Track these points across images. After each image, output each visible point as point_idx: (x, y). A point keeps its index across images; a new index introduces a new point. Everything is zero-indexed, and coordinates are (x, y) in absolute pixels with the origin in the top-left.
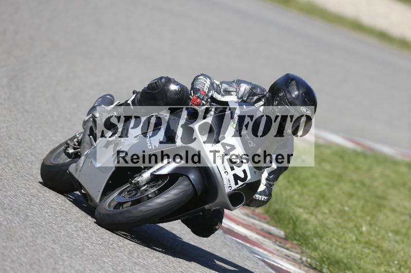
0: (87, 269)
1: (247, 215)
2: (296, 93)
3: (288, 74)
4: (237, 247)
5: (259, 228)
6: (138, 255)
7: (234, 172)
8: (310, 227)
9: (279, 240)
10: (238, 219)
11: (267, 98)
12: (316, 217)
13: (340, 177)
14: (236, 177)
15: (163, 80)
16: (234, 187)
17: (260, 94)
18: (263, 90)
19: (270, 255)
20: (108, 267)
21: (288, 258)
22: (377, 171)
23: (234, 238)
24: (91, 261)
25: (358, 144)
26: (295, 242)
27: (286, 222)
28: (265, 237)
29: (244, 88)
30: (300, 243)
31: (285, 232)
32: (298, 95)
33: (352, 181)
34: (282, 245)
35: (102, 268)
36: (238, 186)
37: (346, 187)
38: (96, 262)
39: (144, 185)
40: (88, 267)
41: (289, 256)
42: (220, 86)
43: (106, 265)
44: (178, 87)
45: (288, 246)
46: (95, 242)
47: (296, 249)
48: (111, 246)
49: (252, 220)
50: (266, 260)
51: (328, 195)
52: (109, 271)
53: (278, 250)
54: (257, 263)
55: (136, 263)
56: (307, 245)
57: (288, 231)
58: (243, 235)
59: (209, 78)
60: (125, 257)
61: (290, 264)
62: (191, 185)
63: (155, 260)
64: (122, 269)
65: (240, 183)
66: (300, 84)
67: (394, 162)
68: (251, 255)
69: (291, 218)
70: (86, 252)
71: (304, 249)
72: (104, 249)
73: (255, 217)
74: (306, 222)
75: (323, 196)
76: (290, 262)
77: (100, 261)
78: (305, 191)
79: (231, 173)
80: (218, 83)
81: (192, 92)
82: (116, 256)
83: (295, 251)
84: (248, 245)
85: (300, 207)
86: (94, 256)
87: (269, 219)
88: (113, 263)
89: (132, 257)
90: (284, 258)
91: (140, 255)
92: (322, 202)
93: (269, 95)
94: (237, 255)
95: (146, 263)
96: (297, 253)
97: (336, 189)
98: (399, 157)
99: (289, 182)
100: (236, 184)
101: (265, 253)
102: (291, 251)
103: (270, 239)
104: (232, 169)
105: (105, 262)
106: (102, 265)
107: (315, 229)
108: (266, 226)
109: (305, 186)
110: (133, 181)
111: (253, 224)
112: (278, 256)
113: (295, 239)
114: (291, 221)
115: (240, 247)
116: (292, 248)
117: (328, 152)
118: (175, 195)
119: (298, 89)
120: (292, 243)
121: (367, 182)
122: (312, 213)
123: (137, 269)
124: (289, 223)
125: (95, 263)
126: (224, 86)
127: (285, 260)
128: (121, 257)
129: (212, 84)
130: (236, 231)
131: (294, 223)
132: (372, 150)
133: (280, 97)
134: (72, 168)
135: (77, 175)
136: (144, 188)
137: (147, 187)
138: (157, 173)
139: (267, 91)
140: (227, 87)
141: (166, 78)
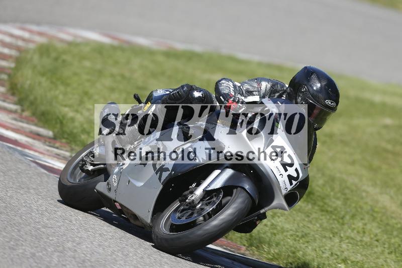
1: (15, 119)
2: (319, 85)
4: (8, 151)
5: (28, 130)
7: (288, 173)
8: (77, 124)
9: (47, 140)
10: (7, 124)
11: (288, 93)
12: (82, 114)
13: (100, 73)
14: (290, 177)
15: (185, 88)
16: (289, 187)
17: (281, 91)
18: (283, 85)
19: (41, 156)
21: (58, 157)
22: (136, 62)
23: (5, 143)
25: (114, 38)
26: (64, 141)
27: (54, 122)
28: (34, 139)
29: (265, 85)
30: (68, 141)
31: (53, 132)
32: (321, 87)
33: (112, 76)
34: (52, 144)
36: (292, 186)
37: (108, 82)
39: (199, 203)
41: (59, 155)
42: (241, 87)
44: (201, 93)
45: (57, 145)
47: (65, 147)
49: (21, 124)
50: (38, 161)
51: (92, 91)
53: (48, 151)
54: (29, 165)
56: (75, 142)
57: (56, 130)
58: (13, 139)
61: (62, 162)
65: (294, 182)
67: (151, 53)
68: (22, 158)
69: (58, 118)
71: (73, 146)
73: (23, 120)
74: (73, 120)
75: (86, 93)
76: (61, 161)
78: (69, 89)
79: (285, 174)
80: (239, 85)
81: (222, 98)
83: (65, 149)
84: (19, 148)
85: (66, 106)
87: (36, 121)
90: (54, 157)
92: (86, 99)
94: (9, 159)
96: (66, 151)
97: (98, 85)
98: (155, 47)
99: (52, 82)
100: (291, 184)
101: (36, 154)
102: (62, 150)
103: (39, 140)
104: (286, 170)
107: (82, 125)
108: (34, 128)
109: (67, 85)
110: (187, 200)
111: (22, 127)
112: (49, 156)
113: (64, 138)
114: (58, 121)
115: (11, 151)
116: (61, 146)
117: (87, 49)
119: (320, 82)
120: (61, 142)
121: (127, 74)
122: (77, 111)
124: (56, 123)
126: (246, 86)
127: (56, 159)
129: (235, 86)
130: (6, 136)
131: (61, 123)
132: (128, 43)
133: (303, 92)
134: (101, 187)
135: (111, 195)
136: (199, 205)
137: (202, 205)
138: (210, 189)
139: (287, 86)
140: (249, 87)
141: (187, 85)
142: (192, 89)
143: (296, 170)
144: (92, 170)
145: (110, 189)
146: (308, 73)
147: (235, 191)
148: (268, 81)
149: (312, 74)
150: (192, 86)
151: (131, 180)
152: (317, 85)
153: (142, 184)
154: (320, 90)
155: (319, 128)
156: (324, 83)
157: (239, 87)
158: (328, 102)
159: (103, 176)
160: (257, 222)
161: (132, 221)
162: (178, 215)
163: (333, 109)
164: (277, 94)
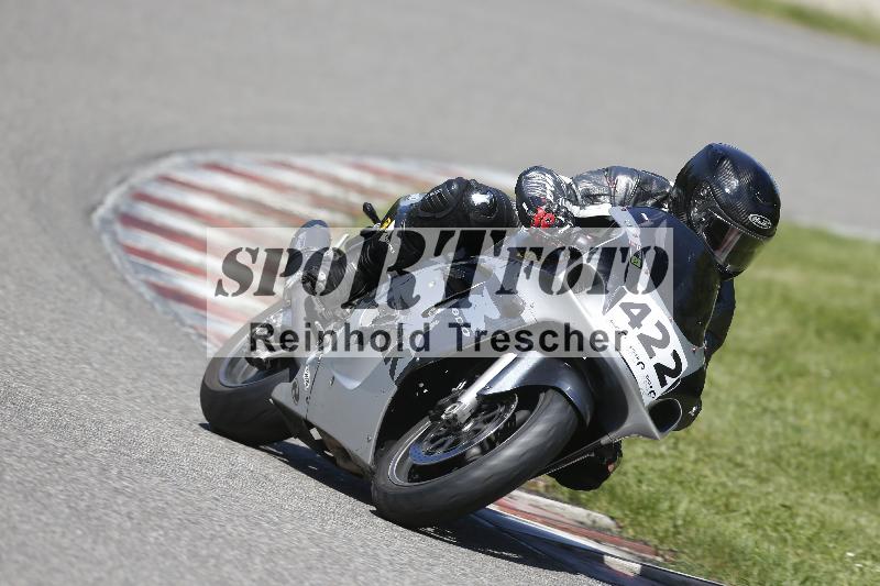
0: (13, 513)
2: (735, 183)
3: (710, 146)
6: (120, 472)
7: (655, 360)
11: (674, 200)
14: (661, 370)
15: (454, 187)
16: (660, 391)
17: (658, 194)
18: (663, 183)
20: (59, 504)
24: (21, 496)
29: (624, 183)
32: (739, 188)
35: (45, 507)
36: (666, 388)
38: (32, 496)
39: (468, 421)
40: (15, 509)
42: (574, 186)
43: (54, 501)
44: (488, 196)
46: (27, 453)
48: (61, 460)
52: (62, 512)
55: (116, 490)
59: (550, 172)
60: (92, 480)
62: (570, 407)
63: (156, 480)
64: (88, 506)
65: (670, 381)
66: (741, 163)
70: (8, 478)
72: (45, 468)
77: (40, 494)
79: (650, 364)
80: (568, 181)
81: (524, 205)
82: (73, 480)
86: (27, 484)
88: (69, 496)
89: (108, 478)
91: (125, 473)
93: (678, 193)
95: (137, 489)
100: (663, 383)
104: (651, 355)
105: (49, 495)
106: (45, 501)
110: (443, 416)
118: (540, 434)
119: (738, 175)
123: (120, 502)
125: (30, 498)
126: (583, 186)
128: (84, 481)
129: (558, 184)
133: (703, 198)
134: (282, 392)
135: (300, 409)
136: (470, 425)
137: (475, 424)
138: (491, 392)
139: (672, 184)
140: (590, 186)
141: (460, 180)
142: (468, 186)
143: (675, 355)
144: (267, 359)
145: (297, 397)
146: (715, 158)
147: (542, 396)
148: (631, 172)
149: (723, 159)
150: (468, 183)
151: (337, 376)
152: (732, 184)
153: (357, 384)
154: (738, 194)
155: (737, 273)
156: (746, 180)
157: (569, 186)
158: (755, 219)
159: (287, 371)
160: (610, 468)
161: (340, 462)
162: (426, 447)
163: (768, 234)
164: (650, 203)
